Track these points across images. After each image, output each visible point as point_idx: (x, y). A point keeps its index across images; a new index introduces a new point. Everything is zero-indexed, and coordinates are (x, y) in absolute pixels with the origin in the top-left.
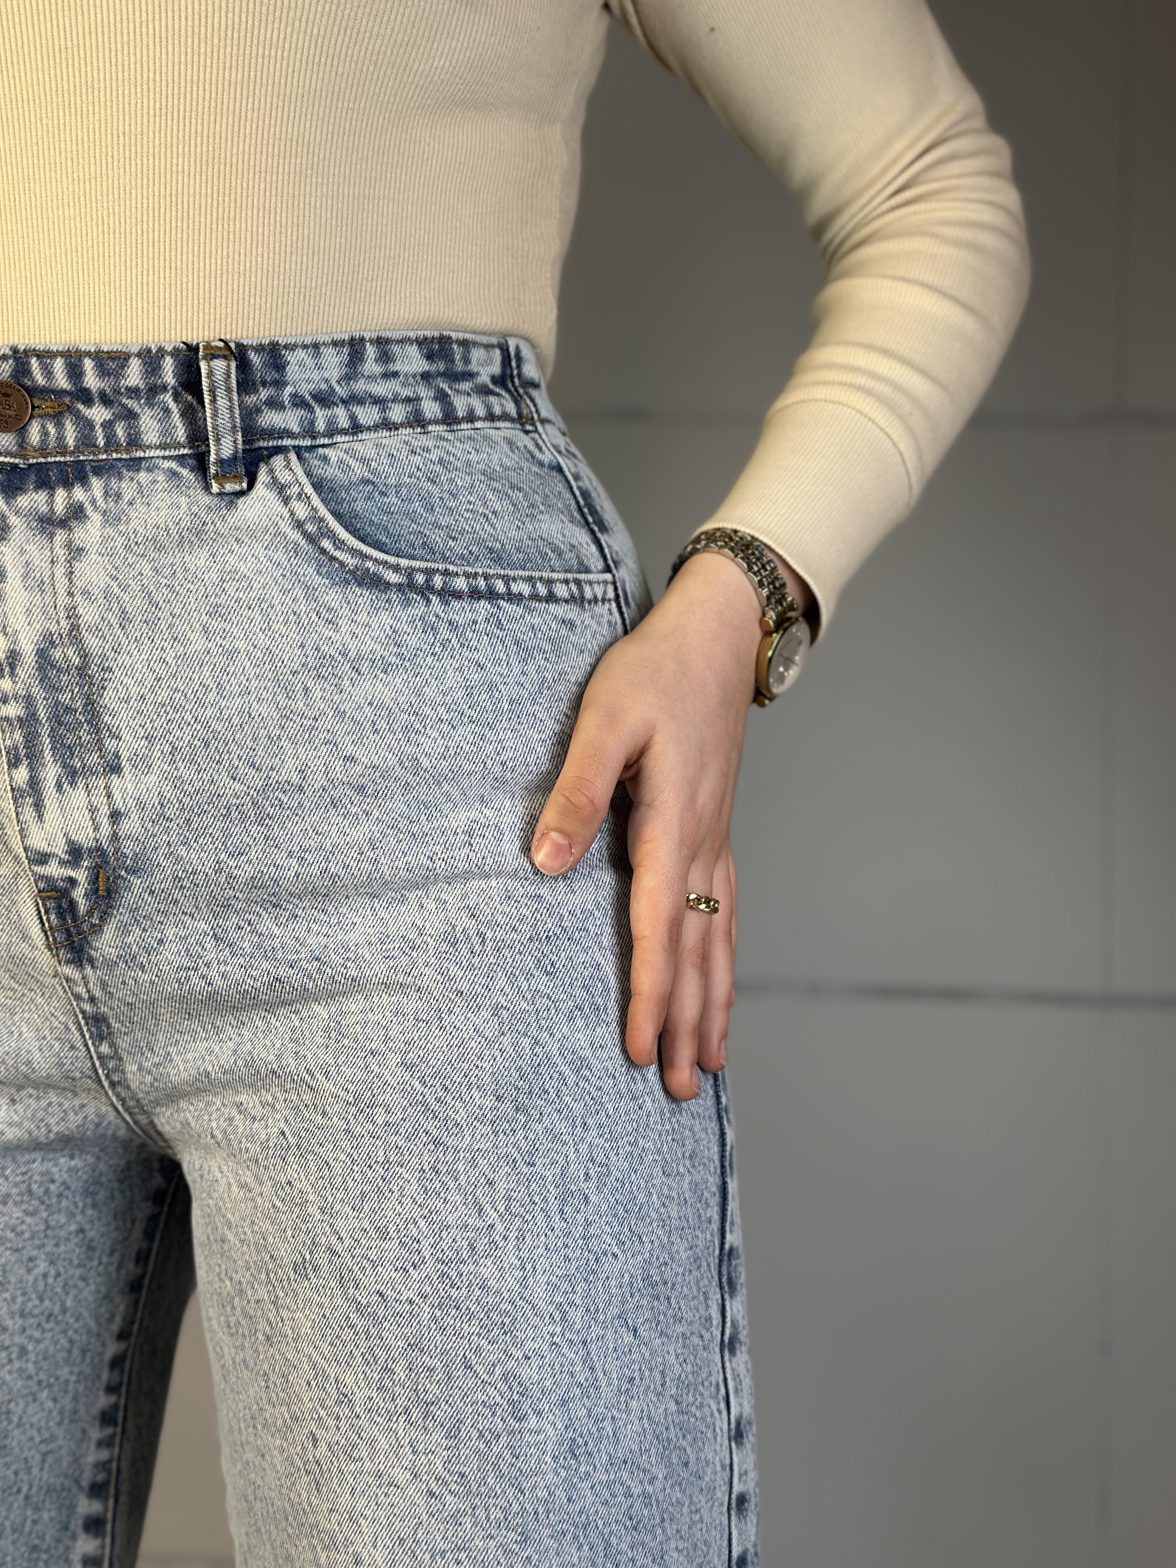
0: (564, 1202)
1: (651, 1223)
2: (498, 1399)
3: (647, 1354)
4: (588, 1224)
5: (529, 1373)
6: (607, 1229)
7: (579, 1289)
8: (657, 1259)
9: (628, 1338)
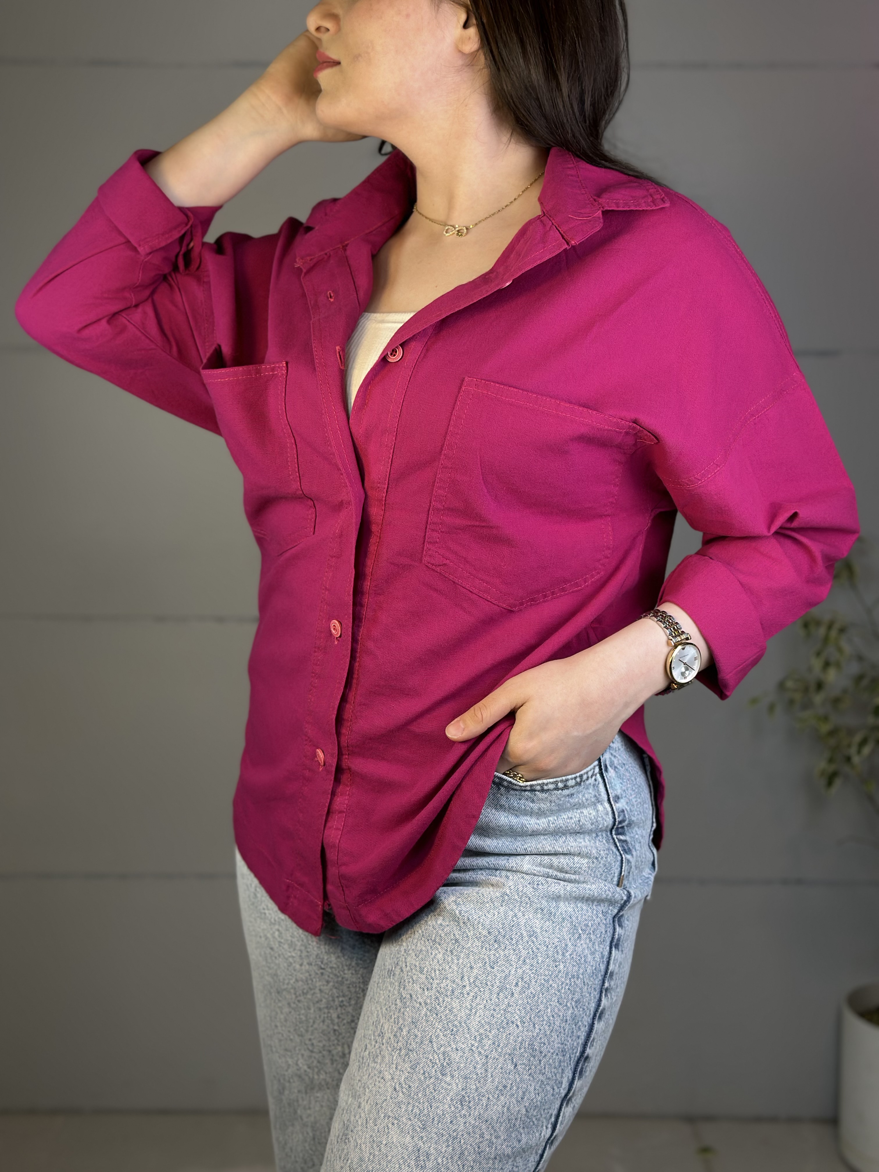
0: (501, 990)
1: (543, 1021)
3: (518, 1080)
5: (456, 1057)
6: (518, 1012)
8: (540, 1039)
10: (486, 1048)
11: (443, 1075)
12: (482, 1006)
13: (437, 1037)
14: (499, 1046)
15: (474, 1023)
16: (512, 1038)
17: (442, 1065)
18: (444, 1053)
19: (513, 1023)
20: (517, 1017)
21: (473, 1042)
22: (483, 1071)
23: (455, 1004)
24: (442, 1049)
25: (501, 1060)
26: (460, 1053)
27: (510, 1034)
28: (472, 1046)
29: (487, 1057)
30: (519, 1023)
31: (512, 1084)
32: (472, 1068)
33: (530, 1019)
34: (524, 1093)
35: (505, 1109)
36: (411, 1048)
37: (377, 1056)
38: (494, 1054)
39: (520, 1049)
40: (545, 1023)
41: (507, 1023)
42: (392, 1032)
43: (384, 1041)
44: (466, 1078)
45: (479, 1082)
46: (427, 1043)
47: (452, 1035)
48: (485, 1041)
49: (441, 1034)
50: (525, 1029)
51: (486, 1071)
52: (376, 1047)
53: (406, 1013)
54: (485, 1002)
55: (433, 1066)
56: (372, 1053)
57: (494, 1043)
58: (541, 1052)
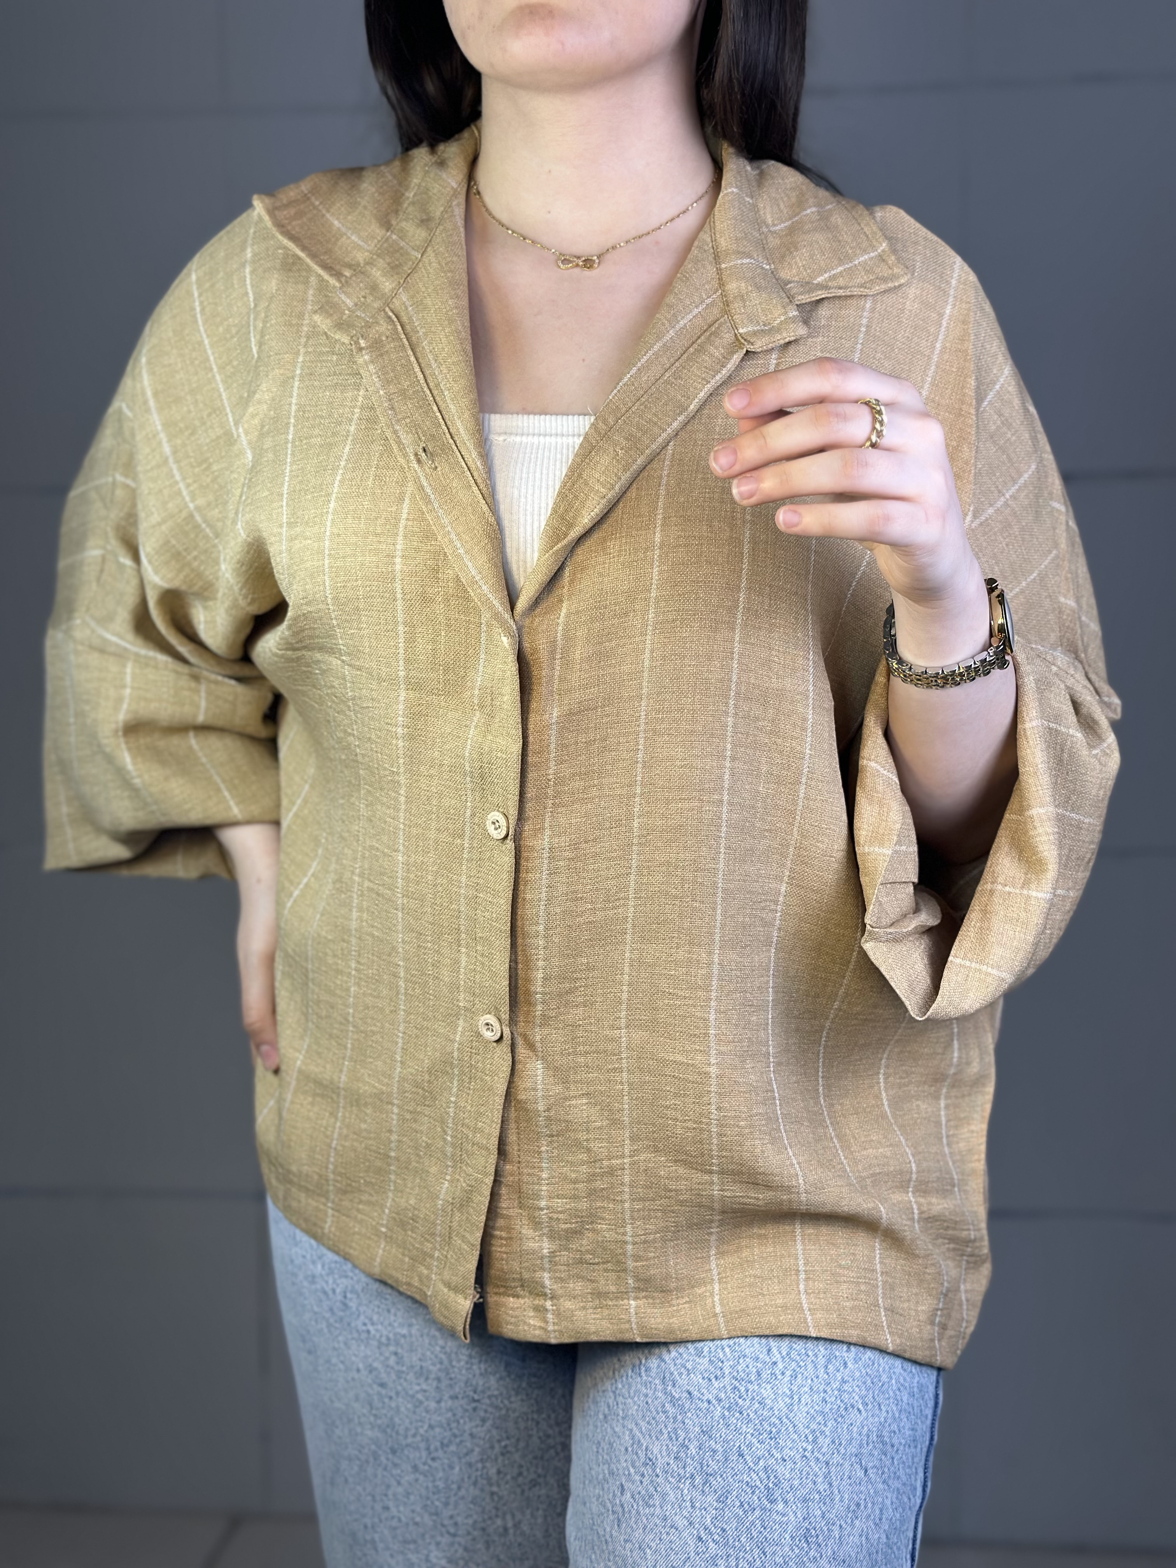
2: (758, 1483)
3: (872, 1491)
4: (844, 1382)
5: (783, 1471)
6: (857, 1389)
7: (829, 1424)
9: (860, 1473)
10: (824, 1450)
11: (771, 1502)
12: (806, 1389)
13: (750, 1446)
14: (840, 1444)
15: (800, 1416)
16: (855, 1429)
17: (767, 1488)
18: (766, 1469)
19: (853, 1406)
20: (857, 1398)
21: (805, 1445)
22: (826, 1486)
23: (767, 1392)
24: (761, 1463)
25: (847, 1465)
26: (790, 1465)
27: (852, 1424)
28: (805, 1450)
29: (827, 1463)
30: (861, 1407)
31: (865, 1500)
32: (811, 1485)
33: (873, 1397)
34: (881, 1510)
35: (864, 1538)
36: (710, 1470)
37: (651, 1496)
38: (837, 1458)
39: (868, 1444)
40: (891, 1400)
41: (846, 1409)
42: (669, 1455)
43: (658, 1470)
44: (805, 1500)
45: (825, 1504)
46: (735, 1458)
47: (771, 1439)
48: (820, 1440)
49: (755, 1441)
50: (870, 1414)
51: (830, 1484)
52: (645, 1483)
53: (687, 1421)
54: (809, 1381)
55: (753, 1493)
56: (639, 1493)
57: (833, 1442)
58: (893, 1446)
